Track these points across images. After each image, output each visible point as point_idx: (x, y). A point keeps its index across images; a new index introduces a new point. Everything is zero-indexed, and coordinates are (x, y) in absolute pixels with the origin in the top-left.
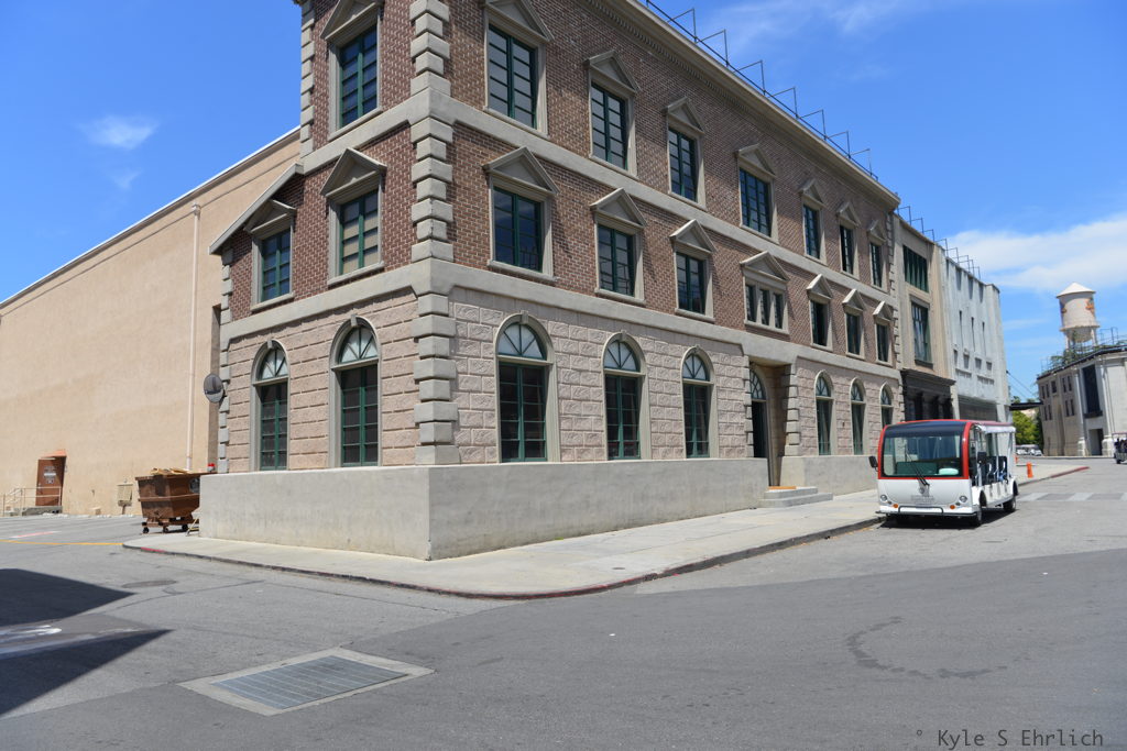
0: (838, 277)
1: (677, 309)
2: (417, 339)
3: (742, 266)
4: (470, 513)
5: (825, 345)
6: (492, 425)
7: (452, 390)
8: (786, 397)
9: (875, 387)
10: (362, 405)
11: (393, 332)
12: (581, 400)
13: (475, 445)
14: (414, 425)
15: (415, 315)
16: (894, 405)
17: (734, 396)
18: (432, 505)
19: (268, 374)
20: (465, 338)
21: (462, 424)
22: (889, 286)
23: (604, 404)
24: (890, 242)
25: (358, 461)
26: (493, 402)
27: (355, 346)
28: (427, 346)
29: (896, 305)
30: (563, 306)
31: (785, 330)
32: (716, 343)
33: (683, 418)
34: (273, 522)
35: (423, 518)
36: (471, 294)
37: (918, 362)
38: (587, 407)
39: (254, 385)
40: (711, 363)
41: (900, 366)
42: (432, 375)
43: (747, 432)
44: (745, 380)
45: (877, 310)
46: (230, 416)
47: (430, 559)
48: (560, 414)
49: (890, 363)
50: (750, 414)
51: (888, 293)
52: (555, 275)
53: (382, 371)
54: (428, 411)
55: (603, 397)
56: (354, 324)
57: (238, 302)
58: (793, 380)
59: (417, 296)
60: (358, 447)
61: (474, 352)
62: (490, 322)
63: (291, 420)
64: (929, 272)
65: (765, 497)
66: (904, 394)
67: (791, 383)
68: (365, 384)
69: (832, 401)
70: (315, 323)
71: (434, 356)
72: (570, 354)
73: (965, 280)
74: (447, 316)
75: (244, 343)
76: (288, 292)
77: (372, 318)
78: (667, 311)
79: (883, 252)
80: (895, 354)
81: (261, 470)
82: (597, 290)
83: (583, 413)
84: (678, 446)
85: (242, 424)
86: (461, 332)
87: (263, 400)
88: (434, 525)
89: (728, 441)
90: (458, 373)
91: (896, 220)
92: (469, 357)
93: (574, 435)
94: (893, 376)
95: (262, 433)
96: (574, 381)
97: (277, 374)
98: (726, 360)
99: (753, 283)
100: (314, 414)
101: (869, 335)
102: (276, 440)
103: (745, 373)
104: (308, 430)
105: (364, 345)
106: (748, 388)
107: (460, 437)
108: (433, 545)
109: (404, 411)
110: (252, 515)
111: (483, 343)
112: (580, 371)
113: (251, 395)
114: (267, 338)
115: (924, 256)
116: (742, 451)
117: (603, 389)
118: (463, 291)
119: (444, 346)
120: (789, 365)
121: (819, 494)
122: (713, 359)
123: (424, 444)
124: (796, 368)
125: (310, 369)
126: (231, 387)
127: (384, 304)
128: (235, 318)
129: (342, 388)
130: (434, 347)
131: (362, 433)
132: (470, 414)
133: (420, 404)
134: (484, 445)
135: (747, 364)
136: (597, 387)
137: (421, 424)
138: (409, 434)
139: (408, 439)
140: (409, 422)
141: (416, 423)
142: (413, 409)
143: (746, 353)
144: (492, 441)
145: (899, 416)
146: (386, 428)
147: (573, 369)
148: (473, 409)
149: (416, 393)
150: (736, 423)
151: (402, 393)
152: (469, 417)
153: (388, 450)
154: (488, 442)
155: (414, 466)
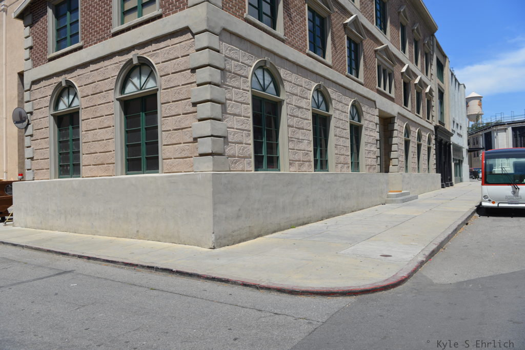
0: (413, 68)
1: (347, 73)
2: (193, 70)
3: (376, 51)
4: (240, 210)
5: (407, 107)
6: (248, 142)
7: (222, 113)
8: (391, 137)
9: (425, 134)
10: (143, 126)
11: (170, 67)
12: (299, 128)
13: (238, 157)
14: (191, 140)
15: (192, 50)
16: (432, 145)
17: (372, 134)
18: (215, 204)
19: (62, 107)
20: (230, 72)
21: (230, 140)
22: (431, 77)
23: (312, 131)
24: (432, 52)
25: (140, 170)
26: (250, 125)
27: (136, 80)
28: (204, 75)
29: (434, 89)
30: (290, 58)
31: (392, 95)
32: (365, 99)
33: (350, 146)
34: (71, 216)
35: (207, 214)
36: (234, 38)
37: (440, 122)
38: (303, 134)
39: (52, 115)
40: (362, 111)
41: (434, 124)
42: (209, 98)
43: (377, 157)
44: (377, 124)
45: (427, 90)
46: (32, 139)
47: (214, 248)
48: (289, 137)
49: (430, 121)
50: (378, 146)
51: (430, 81)
52: (285, 35)
53: (160, 98)
54: (206, 128)
55: (311, 128)
56: (135, 62)
57: (37, 54)
58: (396, 126)
59: (193, 35)
60: (140, 159)
61: (236, 84)
62: (246, 62)
63: (83, 139)
64: (444, 72)
65: (388, 198)
66: (436, 139)
67: (395, 129)
68: (144, 110)
69: (409, 141)
70: (102, 64)
71: (210, 83)
72: (293, 94)
73: (454, 80)
74: (218, 51)
75: (43, 83)
76: (78, 42)
77: (152, 56)
78: (342, 73)
79: (429, 56)
80: (433, 116)
81: (59, 178)
82: (308, 51)
83: (300, 138)
84: (347, 164)
85: (43, 144)
86: (228, 67)
87: (59, 126)
88: (216, 220)
89: (369, 162)
90: (227, 99)
91: (435, 39)
92: (233, 87)
93: (296, 153)
94: (431, 129)
95: (59, 150)
96: (295, 114)
97: (70, 106)
98: (370, 111)
99: (381, 64)
100: (102, 134)
101: (424, 104)
102: (71, 155)
103: (377, 120)
104: (97, 147)
105: (144, 79)
106: (378, 130)
107: (229, 150)
108: (216, 236)
109: (182, 129)
110: (54, 211)
111: (242, 78)
112: (299, 108)
113: (50, 122)
114: (61, 79)
115: (443, 63)
116: (374, 169)
117: (311, 121)
118: (228, 35)
119: (217, 76)
120: (394, 117)
121: (410, 196)
122: (363, 109)
123: (201, 155)
124: (398, 119)
125: (98, 100)
126: (34, 117)
127: (162, 44)
128: (35, 66)
129: (125, 114)
130: (210, 75)
131: (143, 148)
132: (235, 133)
133: (197, 122)
134: (245, 158)
135: (378, 114)
136: (308, 120)
137: (198, 139)
138: (187, 147)
139: (186, 152)
140: (187, 138)
141: (194, 138)
142: (190, 127)
143: (377, 107)
144: (249, 155)
145: (433, 152)
146: (166, 144)
147: (295, 106)
148: (237, 129)
149: (194, 114)
150: (373, 151)
151: (180, 115)
152: (234, 135)
153: (168, 160)
154: (247, 155)
155: (193, 173)
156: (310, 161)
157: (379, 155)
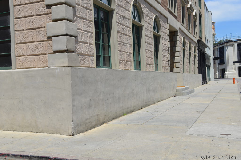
5: (184, 24)
6: (92, 42)
7: (74, 15)
8: (175, 46)
9: (193, 46)
12: (124, 34)
13: (85, 55)
14: (46, 38)
16: (196, 54)
17: (165, 43)
21: (79, 40)
22: (195, 4)
23: (132, 37)
26: (92, 28)
29: (197, 13)
31: (176, 14)
32: (161, 15)
33: (153, 51)
35: (66, 104)
37: (200, 37)
38: (126, 39)
40: (160, 25)
41: (197, 38)
44: (168, 35)
45: (194, 13)
47: (73, 135)
48: (118, 41)
49: (195, 36)
50: (169, 53)
51: (195, 7)
54: (61, 27)
55: (131, 34)
58: (178, 39)
65: (177, 91)
66: (198, 50)
69: (185, 49)
72: (120, 6)
73: (205, 7)
80: (196, 33)
83: (125, 42)
88: (75, 110)
89: (164, 64)
93: (122, 55)
94: (196, 42)
96: (121, 23)
98: (164, 25)
101: (192, 23)
103: (168, 32)
106: (169, 40)
107: (79, 48)
108: (74, 124)
109: (36, 29)
112: (124, 17)
116: (167, 69)
117: (131, 29)
120: (177, 31)
122: (161, 23)
123: (55, 52)
124: (179, 33)
132: (83, 34)
133: (52, 23)
134: (90, 56)
135: (168, 28)
136: (129, 28)
137: (53, 38)
138: (42, 45)
139: (40, 49)
140: (41, 37)
141: (48, 37)
142: (44, 27)
143: (168, 23)
144: (93, 53)
145: (197, 58)
146: (19, 42)
147: (121, 15)
148: (84, 30)
149: (47, 15)
150: (166, 56)
151: (33, 16)
152: (82, 36)
153: (20, 57)
154: (91, 53)
155: (48, 68)
156: (131, 62)
157: (170, 59)
